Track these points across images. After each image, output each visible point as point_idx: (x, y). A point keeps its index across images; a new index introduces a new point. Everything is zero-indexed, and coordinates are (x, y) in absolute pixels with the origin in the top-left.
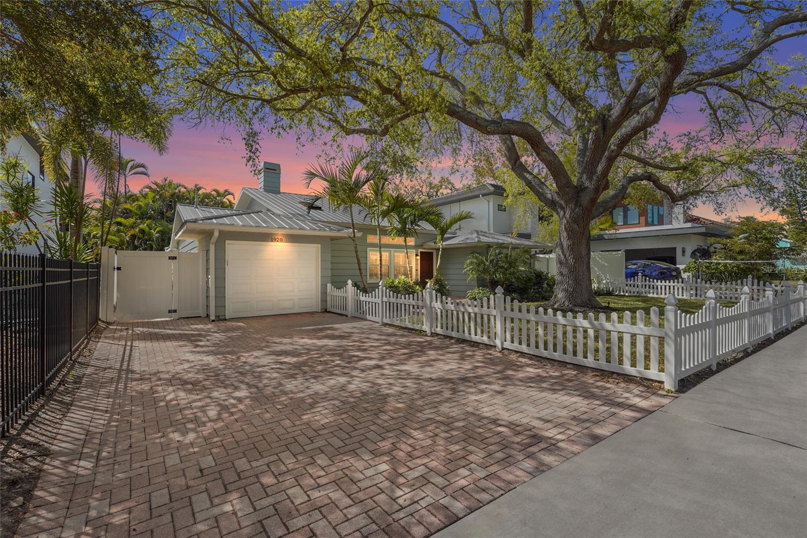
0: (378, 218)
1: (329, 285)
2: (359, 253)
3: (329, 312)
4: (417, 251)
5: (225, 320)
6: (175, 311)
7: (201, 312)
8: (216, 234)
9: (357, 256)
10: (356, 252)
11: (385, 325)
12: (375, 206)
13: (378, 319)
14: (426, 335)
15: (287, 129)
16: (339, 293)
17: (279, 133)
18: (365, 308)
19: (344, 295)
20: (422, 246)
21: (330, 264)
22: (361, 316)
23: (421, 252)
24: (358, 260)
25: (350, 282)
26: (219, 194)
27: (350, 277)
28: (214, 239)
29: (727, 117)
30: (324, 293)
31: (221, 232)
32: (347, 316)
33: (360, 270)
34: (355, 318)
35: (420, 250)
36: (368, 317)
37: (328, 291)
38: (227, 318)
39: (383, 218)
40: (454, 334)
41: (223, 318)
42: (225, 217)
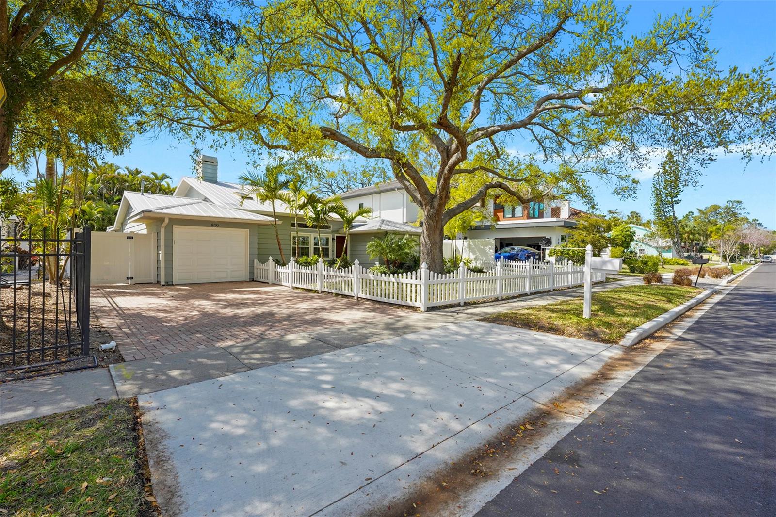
0: (296, 210)
1: (256, 261)
2: (279, 236)
3: (256, 281)
4: (333, 235)
5: (173, 285)
6: (132, 278)
7: (153, 279)
8: (167, 221)
9: (278, 239)
10: (277, 236)
11: (294, 288)
12: (293, 201)
13: (289, 284)
14: (318, 293)
15: (223, 146)
16: (263, 266)
17: (217, 149)
18: (282, 277)
19: (267, 268)
20: (338, 231)
21: (257, 245)
22: (279, 283)
23: (337, 237)
24: (279, 242)
25: (271, 258)
26: (157, 178)
27: (271, 255)
28: (164, 224)
29: (552, 146)
30: (252, 266)
31: (170, 219)
32: (268, 283)
33: (280, 249)
34: (274, 284)
35: (336, 235)
36: (283, 284)
37: (255, 265)
38: (174, 283)
39: (300, 210)
40: (333, 291)
41: (171, 283)
42: (173, 207)
